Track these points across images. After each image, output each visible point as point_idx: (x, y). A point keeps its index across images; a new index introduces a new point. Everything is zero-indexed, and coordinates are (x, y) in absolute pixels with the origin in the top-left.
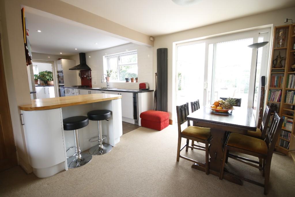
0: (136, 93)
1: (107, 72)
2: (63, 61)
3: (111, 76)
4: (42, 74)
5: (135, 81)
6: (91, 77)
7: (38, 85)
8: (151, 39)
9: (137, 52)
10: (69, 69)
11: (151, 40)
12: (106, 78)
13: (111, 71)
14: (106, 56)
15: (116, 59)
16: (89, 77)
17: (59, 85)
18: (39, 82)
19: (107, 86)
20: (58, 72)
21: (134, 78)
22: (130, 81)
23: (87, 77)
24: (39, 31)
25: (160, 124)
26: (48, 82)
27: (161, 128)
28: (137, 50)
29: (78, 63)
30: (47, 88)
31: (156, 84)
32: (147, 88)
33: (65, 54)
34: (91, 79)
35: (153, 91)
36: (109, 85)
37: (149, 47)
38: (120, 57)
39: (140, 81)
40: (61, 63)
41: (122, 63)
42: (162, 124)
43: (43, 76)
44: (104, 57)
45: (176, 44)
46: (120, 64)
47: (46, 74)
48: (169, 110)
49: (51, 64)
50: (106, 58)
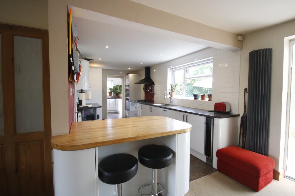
0: (211, 118)
1: (172, 86)
2: (131, 75)
3: (175, 91)
4: (115, 88)
5: (207, 99)
6: (154, 91)
7: (112, 97)
8: (240, 38)
9: (212, 61)
10: (135, 84)
11: (239, 40)
12: (170, 93)
13: (176, 86)
14: (170, 68)
15: (182, 72)
16: (151, 91)
17: (126, 98)
18: (112, 95)
19: (171, 102)
20: (126, 86)
21: (206, 95)
22: (200, 99)
23: (150, 91)
24: (107, 47)
25: (258, 180)
26: (119, 95)
27: (260, 188)
28: (212, 58)
29: (143, 77)
30: (117, 100)
31: (245, 106)
32: (228, 110)
33: (133, 69)
34: (154, 94)
35: (238, 115)
36: (172, 102)
37: (234, 51)
38: (187, 69)
39: (216, 99)
40: (128, 78)
41: (189, 75)
42: (261, 180)
43: (116, 90)
44: (168, 69)
45: (290, 41)
46: (187, 76)
47: (118, 87)
48: (271, 152)
49: (121, 79)
50: (171, 70)
